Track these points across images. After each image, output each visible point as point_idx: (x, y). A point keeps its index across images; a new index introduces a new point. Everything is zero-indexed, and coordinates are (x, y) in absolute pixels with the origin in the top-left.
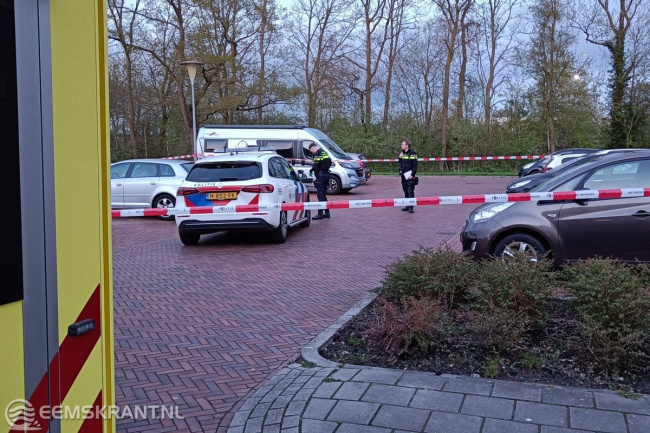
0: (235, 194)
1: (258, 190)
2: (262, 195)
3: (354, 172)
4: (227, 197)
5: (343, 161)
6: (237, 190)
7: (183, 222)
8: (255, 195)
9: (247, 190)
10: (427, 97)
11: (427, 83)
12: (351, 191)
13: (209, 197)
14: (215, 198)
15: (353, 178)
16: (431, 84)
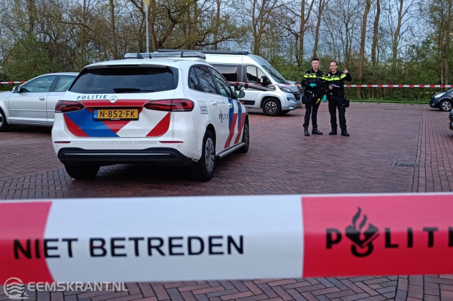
0: (136, 111)
1: (170, 107)
2: (174, 115)
3: (292, 96)
4: (124, 116)
5: (283, 85)
6: (138, 106)
7: (62, 150)
8: (165, 113)
9: (153, 106)
10: (347, 41)
11: (347, 30)
12: (289, 113)
13: (98, 115)
14: (106, 117)
15: (292, 101)
16: (350, 31)
